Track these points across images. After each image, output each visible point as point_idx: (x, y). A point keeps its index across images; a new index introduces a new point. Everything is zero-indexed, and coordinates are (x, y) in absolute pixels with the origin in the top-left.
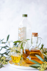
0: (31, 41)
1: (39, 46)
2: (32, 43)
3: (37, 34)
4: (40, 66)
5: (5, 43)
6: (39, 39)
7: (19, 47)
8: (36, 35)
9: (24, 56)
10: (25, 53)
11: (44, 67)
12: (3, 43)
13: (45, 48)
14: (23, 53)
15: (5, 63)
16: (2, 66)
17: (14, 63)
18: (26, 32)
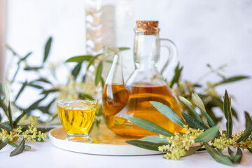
0: (135, 54)
1: (163, 71)
2: (136, 59)
3: (155, 24)
4: (168, 140)
5: (36, 69)
6: (162, 43)
7: (91, 79)
8: (151, 28)
9: (107, 108)
10: (112, 97)
11: (184, 142)
12: (27, 69)
13: (186, 82)
14: (105, 98)
15: (34, 136)
16: (24, 146)
17: (69, 136)
18: (113, 21)
